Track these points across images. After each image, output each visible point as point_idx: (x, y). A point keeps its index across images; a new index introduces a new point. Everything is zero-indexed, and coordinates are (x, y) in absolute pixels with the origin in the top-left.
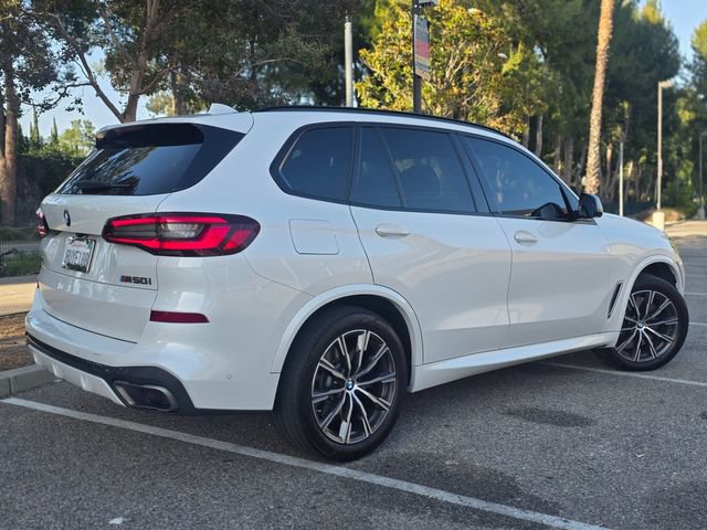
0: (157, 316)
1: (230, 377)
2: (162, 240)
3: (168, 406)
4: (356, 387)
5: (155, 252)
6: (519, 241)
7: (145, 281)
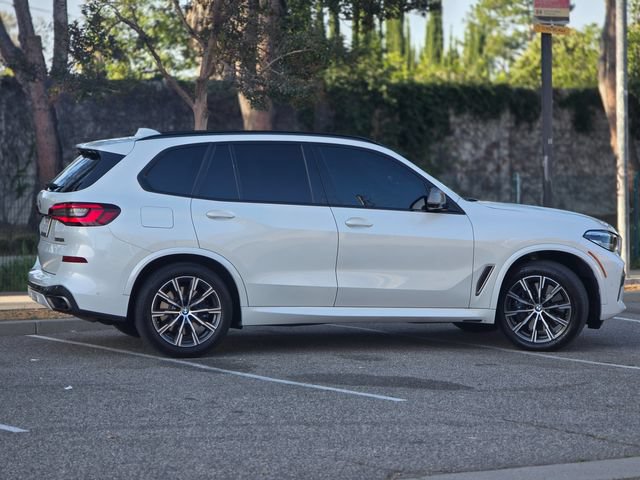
0: (67, 259)
1: (98, 294)
2: (69, 217)
3: (67, 307)
4: (190, 313)
5: (67, 224)
6: (349, 225)
7: (62, 240)
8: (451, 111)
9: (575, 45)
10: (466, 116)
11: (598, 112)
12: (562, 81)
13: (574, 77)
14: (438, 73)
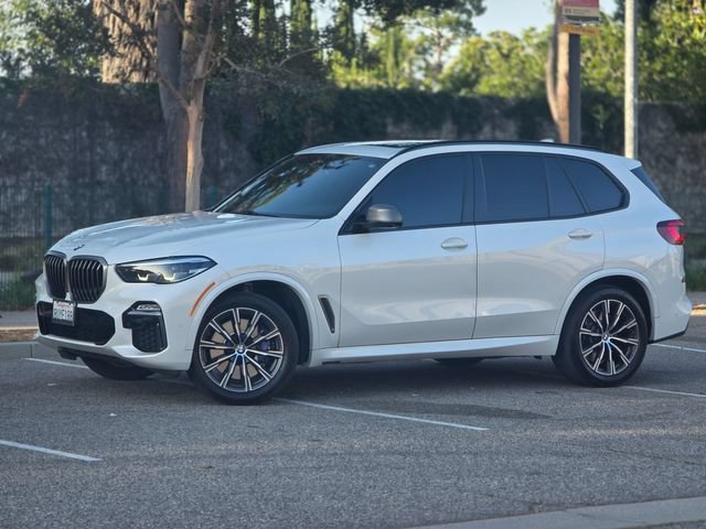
8: (389, 120)
9: (510, 50)
10: (405, 126)
11: (545, 124)
12: (498, 89)
13: (512, 85)
14: (360, 79)
